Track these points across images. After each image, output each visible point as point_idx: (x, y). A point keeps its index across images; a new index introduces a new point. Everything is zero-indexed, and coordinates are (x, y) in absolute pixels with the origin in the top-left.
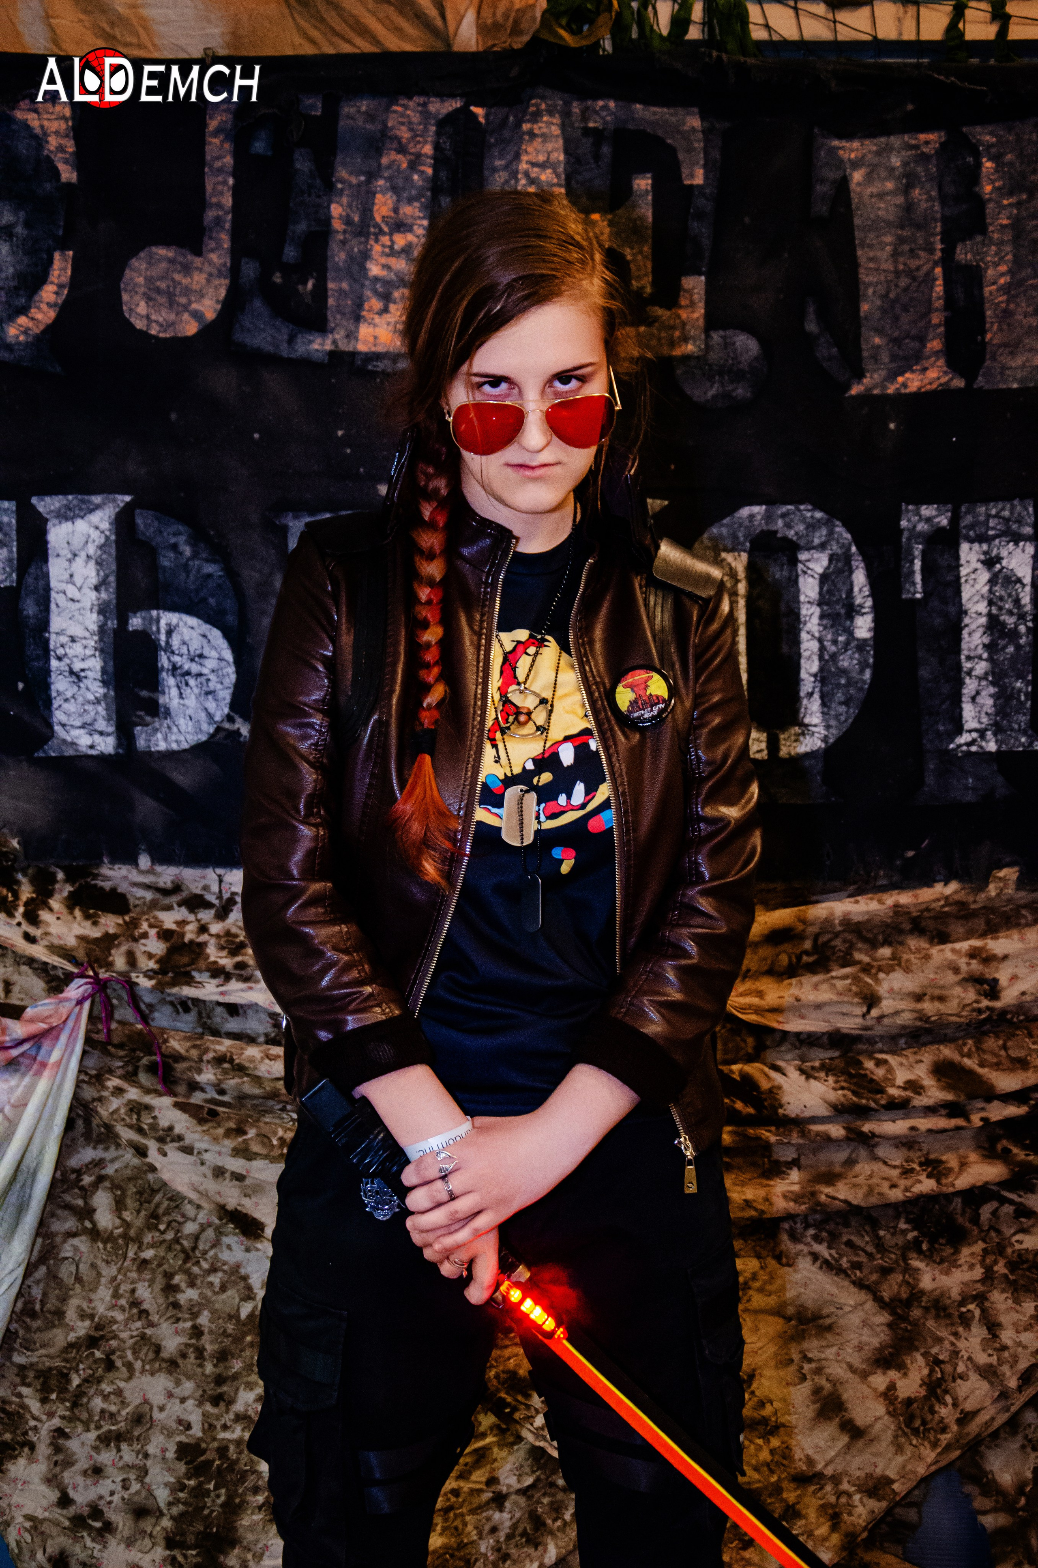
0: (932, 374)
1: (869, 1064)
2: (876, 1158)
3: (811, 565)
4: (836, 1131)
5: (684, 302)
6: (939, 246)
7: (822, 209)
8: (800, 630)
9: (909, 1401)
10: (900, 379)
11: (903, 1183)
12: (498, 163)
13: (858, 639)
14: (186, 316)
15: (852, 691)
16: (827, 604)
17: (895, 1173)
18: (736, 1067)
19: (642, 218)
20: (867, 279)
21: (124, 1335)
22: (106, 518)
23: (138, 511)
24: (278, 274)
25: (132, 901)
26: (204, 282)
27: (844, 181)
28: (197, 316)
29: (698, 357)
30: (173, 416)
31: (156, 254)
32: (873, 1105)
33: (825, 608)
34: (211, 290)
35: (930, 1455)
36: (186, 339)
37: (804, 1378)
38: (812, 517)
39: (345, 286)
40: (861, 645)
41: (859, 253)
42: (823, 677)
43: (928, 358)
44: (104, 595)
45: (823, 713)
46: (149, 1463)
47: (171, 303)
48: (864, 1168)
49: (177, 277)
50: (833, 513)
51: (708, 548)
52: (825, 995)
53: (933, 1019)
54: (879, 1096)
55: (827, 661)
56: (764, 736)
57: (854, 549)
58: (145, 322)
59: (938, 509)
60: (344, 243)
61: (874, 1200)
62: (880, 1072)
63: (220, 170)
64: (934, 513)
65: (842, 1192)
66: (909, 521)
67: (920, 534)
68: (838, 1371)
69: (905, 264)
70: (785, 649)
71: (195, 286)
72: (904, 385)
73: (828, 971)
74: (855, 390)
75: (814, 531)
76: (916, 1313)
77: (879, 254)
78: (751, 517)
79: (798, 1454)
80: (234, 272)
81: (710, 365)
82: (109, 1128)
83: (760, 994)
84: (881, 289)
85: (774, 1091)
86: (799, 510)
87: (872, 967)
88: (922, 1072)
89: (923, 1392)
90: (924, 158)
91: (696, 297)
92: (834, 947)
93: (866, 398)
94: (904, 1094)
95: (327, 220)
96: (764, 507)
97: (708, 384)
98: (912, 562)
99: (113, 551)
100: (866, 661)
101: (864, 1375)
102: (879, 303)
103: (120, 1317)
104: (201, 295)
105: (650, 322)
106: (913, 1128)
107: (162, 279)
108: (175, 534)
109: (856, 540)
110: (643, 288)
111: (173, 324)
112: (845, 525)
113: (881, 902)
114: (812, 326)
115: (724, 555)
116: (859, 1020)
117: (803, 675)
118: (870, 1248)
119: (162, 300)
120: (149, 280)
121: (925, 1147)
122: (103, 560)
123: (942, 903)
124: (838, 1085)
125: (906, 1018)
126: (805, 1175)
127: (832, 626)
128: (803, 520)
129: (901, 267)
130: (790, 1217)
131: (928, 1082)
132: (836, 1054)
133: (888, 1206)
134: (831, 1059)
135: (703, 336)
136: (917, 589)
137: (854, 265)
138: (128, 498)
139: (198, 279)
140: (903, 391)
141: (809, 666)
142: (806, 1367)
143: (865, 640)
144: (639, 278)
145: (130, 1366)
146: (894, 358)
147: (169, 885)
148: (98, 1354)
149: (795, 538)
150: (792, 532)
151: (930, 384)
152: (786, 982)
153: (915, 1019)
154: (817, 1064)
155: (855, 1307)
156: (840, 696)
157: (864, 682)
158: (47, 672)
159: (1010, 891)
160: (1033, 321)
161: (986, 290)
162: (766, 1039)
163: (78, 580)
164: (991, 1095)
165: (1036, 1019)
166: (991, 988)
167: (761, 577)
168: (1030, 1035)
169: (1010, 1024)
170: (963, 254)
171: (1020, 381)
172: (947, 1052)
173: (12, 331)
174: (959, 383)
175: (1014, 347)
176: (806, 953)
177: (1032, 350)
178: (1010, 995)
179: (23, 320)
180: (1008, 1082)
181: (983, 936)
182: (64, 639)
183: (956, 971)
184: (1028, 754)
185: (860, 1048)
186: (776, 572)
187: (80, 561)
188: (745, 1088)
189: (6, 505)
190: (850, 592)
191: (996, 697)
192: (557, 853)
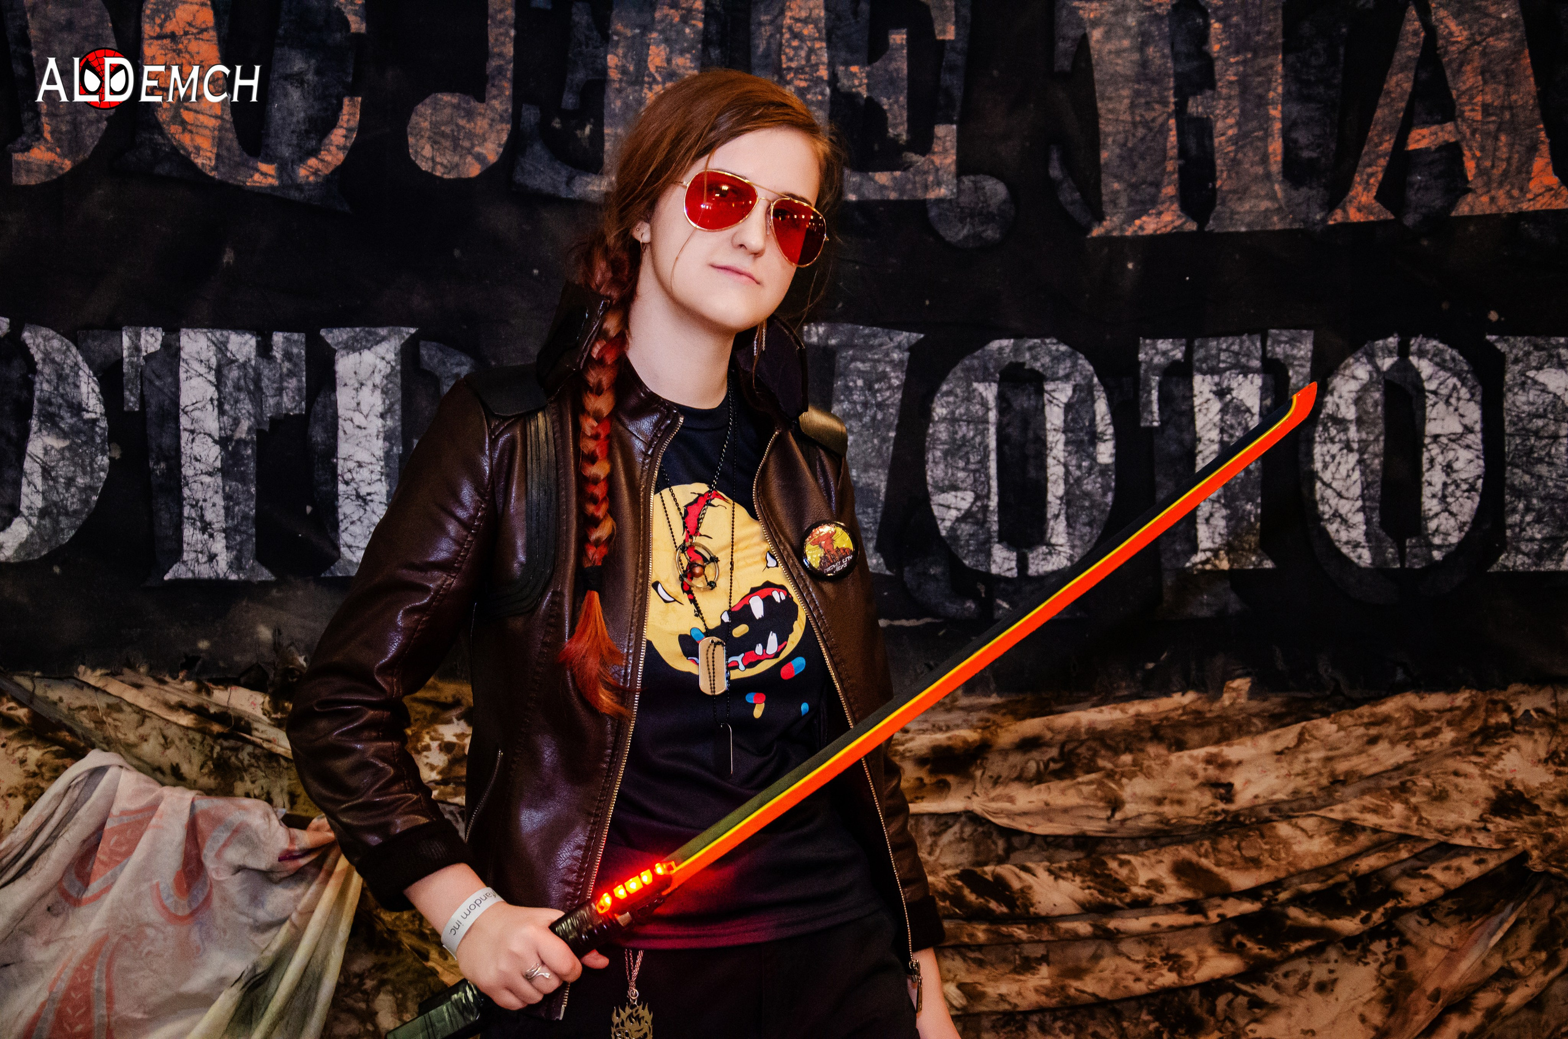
0: (1167, 217)
1: (1113, 865)
2: (1120, 953)
3: (1056, 395)
4: (1083, 928)
5: (937, 148)
6: (1172, 100)
7: (1065, 64)
8: (1046, 456)
10: (1137, 222)
11: (1147, 975)
12: (764, 18)
13: (1100, 465)
14: (469, 159)
15: (1095, 513)
16: (1072, 431)
17: (1139, 966)
18: (988, 869)
19: (899, 70)
20: (1107, 130)
22: (392, 349)
23: (422, 343)
24: (558, 120)
25: (413, 716)
26: (486, 126)
27: (1085, 39)
28: (480, 158)
29: (950, 201)
30: (457, 253)
31: (441, 100)
32: (1118, 903)
33: (1070, 435)
34: (493, 136)
36: (469, 180)
38: (1057, 350)
39: (620, 131)
40: (1104, 470)
41: (1099, 105)
42: (1068, 499)
43: (1163, 203)
44: (389, 423)
45: (1068, 533)
47: (456, 147)
48: (1110, 962)
49: (462, 122)
50: (1076, 346)
51: (960, 378)
52: (1072, 799)
53: (1173, 821)
54: (1124, 895)
55: (1072, 485)
56: (1013, 555)
57: (1096, 380)
58: (430, 164)
59: (1173, 343)
60: (620, 91)
61: (1119, 993)
62: (1124, 872)
63: (502, 22)
64: (1170, 347)
65: (1090, 985)
66: (1146, 354)
67: (1157, 367)
69: (1141, 116)
70: (1032, 473)
71: (479, 131)
72: (1141, 228)
73: (1074, 777)
74: (1097, 232)
75: (1059, 363)
77: (1117, 106)
78: (1001, 349)
80: (516, 118)
81: (962, 208)
82: (392, 933)
83: (1011, 800)
84: (1120, 138)
85: (1025, 891)
86: (1045, 344)
87: (1116, 773)
88: (1163, 872)
90: (1158, 19)
91: (948, 144)
92: (1078, 755)
93: (1107, 240)
94: (1147, 892)
95: (604, 69)
96: (1012, 341)
97: (960, 225)
98: (1149, 393)
99: (398, 380)
100: (1109, 484)
102: (1118, 151)
104: (484, 139)
105: (905, 167)
106: (1155, 925)
107: (447, 123)
108: (459, 364)
109: (1098, 372)
110: (899, 135)
111: (457, 165)
112: (1087, 358)
113: (1123, 711)
114: (1055, 172)
115: (975, 385)
116: (1104, 823)
117: (1050, 497)
119: (447, 144)
120: (435, 125)
121: (1165, 942)
122: (389, 390)
123: (1180, 711)
124: (1086, 884)
125: (1148, 821)
126: (1055, 969)
127: (1076, 452)
128: (1049, 352)
129: (1138, 119)
130: (1041, 1010)
131: (1169, 880)
132: (1081, 855)
133: (1131, 998)
134: (1078, 860)
135: (955, 181)
136: (1154, 417)
137: (1095, 116)
138: (413, 331)
139: (481, 124)
140: (1140, 233)
141: (1056, 490)
143: (1107, 465)
144: (895, 126)
146: (1132, 202)
147: (450, 699)
149: (1041, 370)
150: (1039, 364)
151: (1165, 226)
152: (1036, 788)
153: (1157, 822)
154: (1064, 865)
156: (1084, 518)
157: (1107, 504)
158: (336, 496)
159: (1242, 700)
160: (1260, 170)
161: (1216, 141)
162: (1016, 841)
163: (365, 408)
164: (1226, 893)
165: (1269, 820)
166: (1227, 792)
167: (1010, 406)
168: (1262, 836)
169: (1243, 825)
170: (1195, 107)
171: (1248, 225)
172: (1186, 852)
173: (302, 172)
174: (1192, 226)
175: (1242, 193)
176: (1053, 760)
177: (1257, 197)
178: (1244, 798)
179: (312, 162)
180: (1242, 880)
181: (1217, 742)
182: (351, 465)
183: (1194, 776)
184: (1259, 572)
185: (1103, 848)
186: (1023, 402)
187: (366, 391)
188: (999, 888)
189: (296, 336)
190: (1093, 420)
191: (1228, 518)
192: (750, 698)
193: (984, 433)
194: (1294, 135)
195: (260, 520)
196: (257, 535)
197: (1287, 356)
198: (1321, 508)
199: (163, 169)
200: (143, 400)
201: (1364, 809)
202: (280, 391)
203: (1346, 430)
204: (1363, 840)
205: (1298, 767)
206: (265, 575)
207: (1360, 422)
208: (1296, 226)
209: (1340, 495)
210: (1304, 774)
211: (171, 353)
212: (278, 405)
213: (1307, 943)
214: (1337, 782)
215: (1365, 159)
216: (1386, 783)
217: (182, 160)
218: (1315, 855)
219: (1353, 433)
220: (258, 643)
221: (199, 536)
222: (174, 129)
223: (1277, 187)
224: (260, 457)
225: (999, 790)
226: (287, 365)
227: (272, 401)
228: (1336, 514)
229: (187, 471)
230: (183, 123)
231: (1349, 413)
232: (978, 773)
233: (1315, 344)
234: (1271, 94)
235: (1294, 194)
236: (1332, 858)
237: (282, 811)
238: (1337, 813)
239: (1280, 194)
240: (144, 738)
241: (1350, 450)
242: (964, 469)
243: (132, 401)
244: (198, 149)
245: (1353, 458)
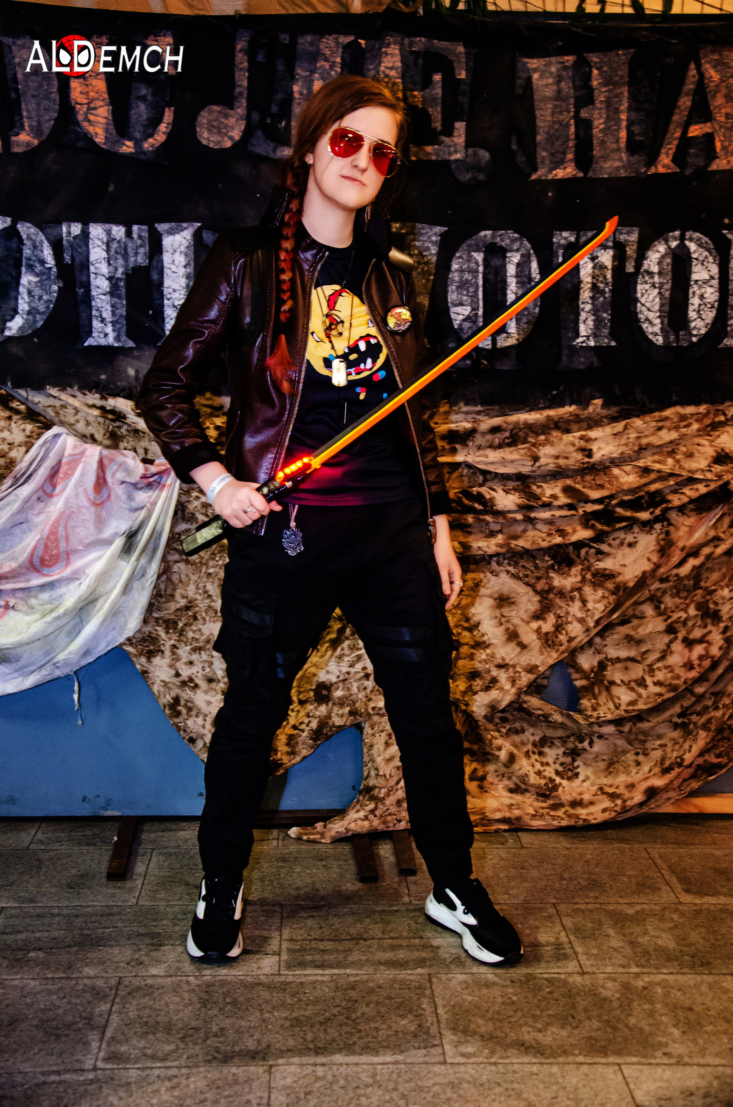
0: (569, 170)
1: (534, 487)
2: (536, 529)
3: (512, 259)
4: (519, 517)
5: (455, 134)
6: (572, 110)
7: (520, 91)
8: (507, 289)
9: (547, 634)
10: (554, 172)
11: (548, 539)
12: (371, 67)
14: (226, 138)
15: (530, 318)
16: (520, 277)
17: (545, 535)
18: (475, 489)
19: (437, 94)
20: (540, 125)
21: (201, 605)
22: (189, 234)
23: (204, 231)
24: (269, 119)
25: (202, 413)
26: (234, 122)
27: (530, 79)
28: (231, 138)
29: (462, 161)
30: (220, 186)
31: (212, 109)
32: (535, 505)
33: (518, 279)
34: (238, 126)
35: (554, 655)
36: (226, 149)
37: (501, 624)
38: (513, 236)
41: (536, 112)
43: (567, 162)
44: (188, 270)
45: (517, 328)
46: (213, 660)
47: (220, 132)
48: (531, 533)
49: (222, 120)
50: (523, 235)
51: (465, 250)
52: (515, 456)
53: (563, 467)
54: (538, 501)
57: (532, 252)
58: (207, 141)
59: (570, 233)
60: (299, 104)
61: (535, 547)
62: (539, 491)
63: (242, 69)
64: (568, 235)
65: (521, 543)
66: (557, 239)
67: (562, 245)
68: (516, 621)
69: (557, 118)
70: (500, 298)
71: (230, 124)
72: (556, 175)
73: (517, 446)
74: (534, 177)
75: (514, 243)
76: (551, 596)
77: (545, 113)
78: (486, 236)
79: (498, 656)
80: (248, 118)
81: (467, 164)
82: (193, 514)
83: (486, 456)
84: (546, 129)
85: (492, 499)
86: (507, 233)
87: (536, 444)
88: (557, 491)
89: (553, 629)
90: (566, 68)
91: (461, 132)
92: (519, 435)
93: (538, 181)
94: (549, 500)
95: (292, 92)
96: (491, 231)
97: (466, 173)
98: (558, 258)
99: (192, 249)
100: (537, 304)
101: (528, 623)
102: (545, 136)
103: (199, 597)
104: (233, 128)
105: (440, 143)
106: (553, 515)
107: (215, 121)
109: (533, 248)
110: (437, 127)
111: (220, 142)
112: (528, 240)
113: (541, 414)
114: (514, 147)
115: (472, 253)
116: (530, 468)
118: (532, 568)
119: (215, 131)
120: (209, 121)
121: (557, 524)
122: (188, 253)
123: (568, 415)
124: (520, 496)
125: (551, 467)
126: (505, 536)
127: (521, 287)
128: (509, 238)
129: (555, 119)
130: (497, 554)
131: (560, 495)
132: (519, 483)
133: (540, 549)
134: (517, 485)
135: (464, 151)
137: (534, 118)
138: (199, 224)
139: (232, 121)
140: (556, 178)
142: (503, 619)
144: (435, 122)
145: (204, 619)
146: (551, 162)
148: (190, 613)
149: (505, 246)
150: (504, 243)
151: (568, 174)
152: (498, 451)
153: (555, 467)
154: (511, 487)
155: (525, 594)
156: (524, 320)
157: (536, 313)
158: (163, 306)
159: (598, 409)
160: (615, 146)
161: (595, 131)
162: (488, 477)
163: (176, 263)
164: (587, 500)
165: (609, 467)
166: (589, 453)
167: (489, 264)
168: (605, 474)
169: (596, 469)
170: (584, 114)
171: (609, 174)
172: (569, 482)
173: (146, 145)
174: (581, 175)
175: (605, 158)
176: (507, 438)
177: (614, 160)
178: (597, 456)
179: (151, 140)
180: (595, 495)
181: (586, 430)
182: (170, 290)
183: (574, 445)
184: (609, 347)
185: (530, 480)
186: (496, 262)
187: (177, 254)
188: (480, 498)
189: (143, 227)
190: (530, 271)
191: (594, 321)
192: (358, 390)
193: (476, 277)
194: (633, 128)
195: (128, 317)
196: (127, 325)
197: (626, 241)
198: (640, 316)
199: (81, 144)
200: (73, 258)
201: (654, 462)
202: (136, 254)
203: (653, 277)
204: (653, 476)
205: (623, 441)
206: (131, 344)
207: (660, 273)
208: (632, 175)
209: (649, 310)
210: (626, 445)
211: (85, 235)
212: (136, 261)
213: (624, 524)
214: (642, 449)
215: (667, 141)
216: (665, 449)
217: (88, 139)
218: (630, 483)
219: (656, 279)
220: (128, 376)
221: (100, 325)
222: (85, 124)
223: (623, 155)
224: (127, 286)
225: (481, 452)
226: (139, 241)
227: (132, 259)
228: (647, 319)
229: (94, 293)
230: (89, 121)
231: (655, 269)
232: (471, 444)
233: (640, 234)
234: (622, 108)
235: (631, 158)
236: (638, 484)
237: (141, 457)
238: (641, 463)
239: (625, 158)
240: (78, 421)
241: (655, 287)
242: (467, 295)
243: (67, 258)
244: (96, 134)
245: (656, 291)
